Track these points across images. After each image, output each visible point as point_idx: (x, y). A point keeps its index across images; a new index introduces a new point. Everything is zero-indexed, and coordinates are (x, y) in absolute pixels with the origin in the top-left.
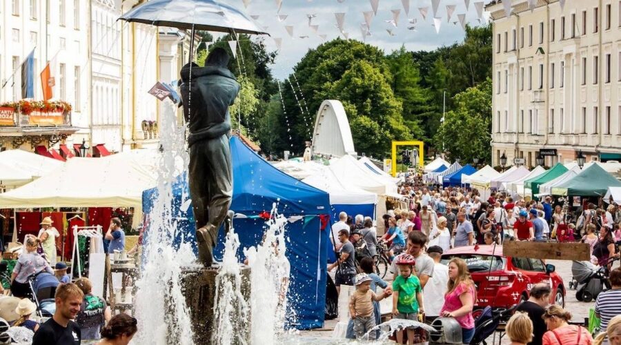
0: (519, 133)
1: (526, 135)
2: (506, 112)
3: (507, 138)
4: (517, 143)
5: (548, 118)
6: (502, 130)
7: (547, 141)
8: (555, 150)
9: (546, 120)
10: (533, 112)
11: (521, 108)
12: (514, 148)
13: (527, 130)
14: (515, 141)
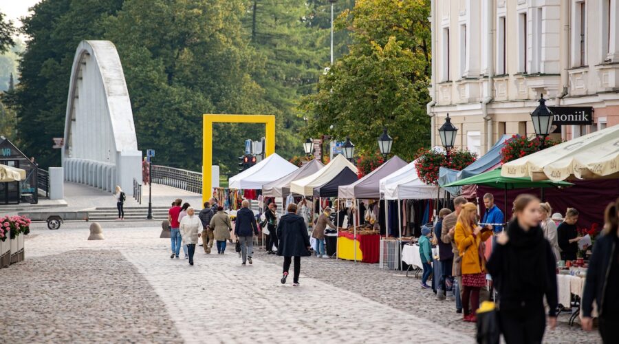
0: (494, 76)
1: (512, 78)
2: (465, 26)
3: (468, 90)
4: (491, 102)
5: (568, 27)
6: (456, 75)
7: (566, 89)
8: (589, 111)
9: (564, 33)
10: (529, 17)
11: (500, 12)
12: (482, 113)
13: (514, 66)
14: (486, 97)
